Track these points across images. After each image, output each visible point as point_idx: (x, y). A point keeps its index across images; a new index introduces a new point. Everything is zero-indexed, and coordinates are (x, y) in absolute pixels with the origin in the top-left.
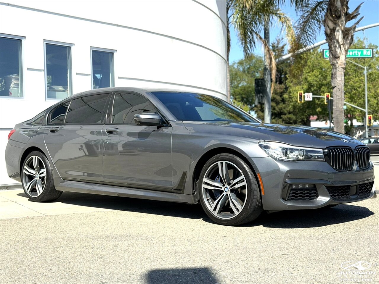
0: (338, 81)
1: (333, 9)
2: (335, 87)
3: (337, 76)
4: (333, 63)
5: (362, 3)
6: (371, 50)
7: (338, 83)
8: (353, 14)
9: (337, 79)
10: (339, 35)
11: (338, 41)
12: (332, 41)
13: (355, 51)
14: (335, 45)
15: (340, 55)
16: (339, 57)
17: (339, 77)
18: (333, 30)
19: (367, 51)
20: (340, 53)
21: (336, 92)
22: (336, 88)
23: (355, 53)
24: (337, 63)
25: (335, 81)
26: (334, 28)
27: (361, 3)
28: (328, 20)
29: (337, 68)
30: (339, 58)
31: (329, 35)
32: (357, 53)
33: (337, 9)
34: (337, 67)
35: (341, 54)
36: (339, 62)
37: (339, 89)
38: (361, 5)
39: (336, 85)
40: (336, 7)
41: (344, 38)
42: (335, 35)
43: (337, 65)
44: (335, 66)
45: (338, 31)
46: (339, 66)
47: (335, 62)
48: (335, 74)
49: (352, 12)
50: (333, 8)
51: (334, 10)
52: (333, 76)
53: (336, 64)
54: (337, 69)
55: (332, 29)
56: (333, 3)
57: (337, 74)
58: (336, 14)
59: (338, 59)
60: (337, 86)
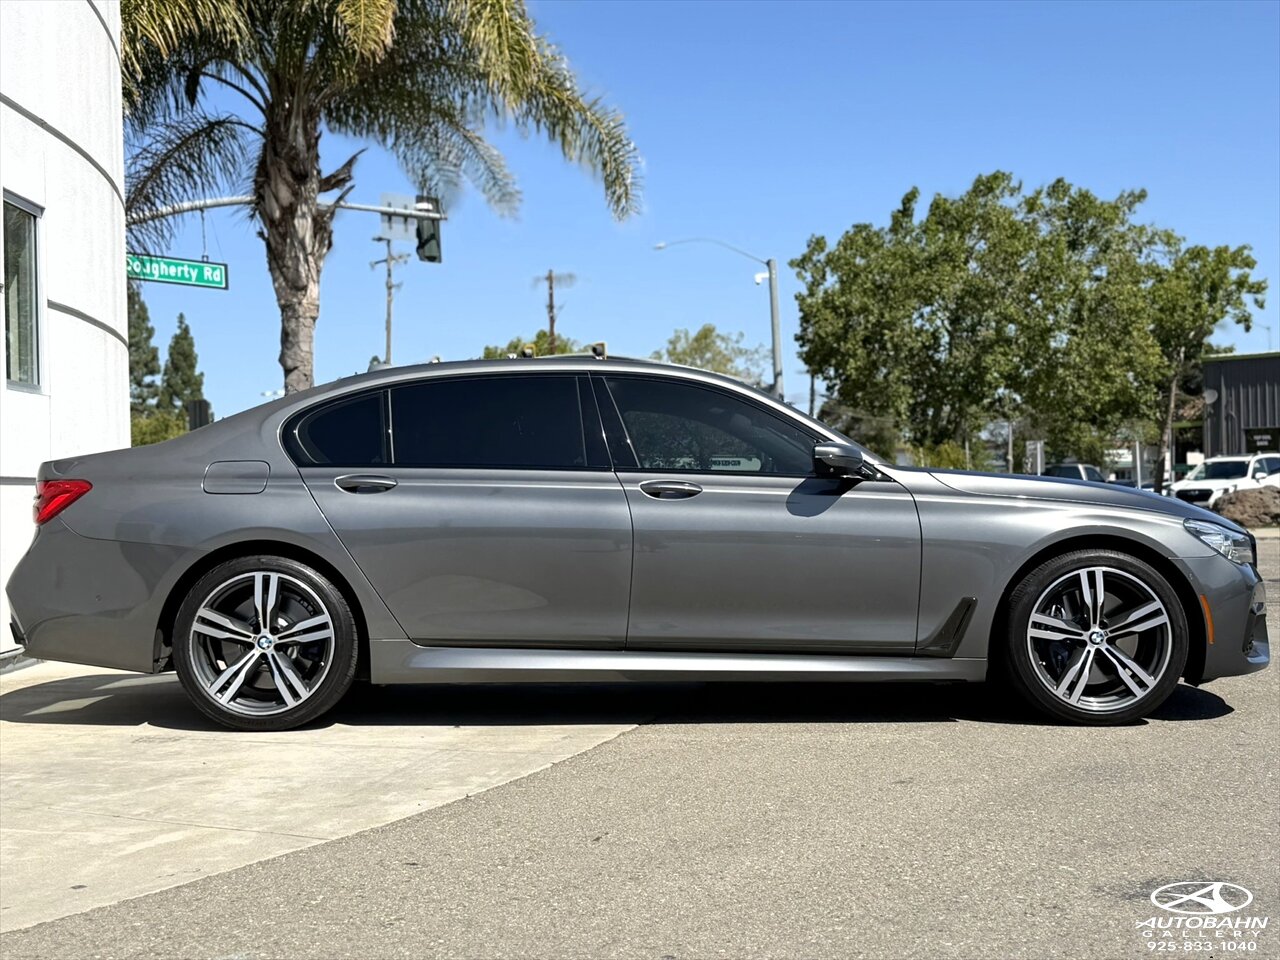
0: (303, 354)
1: (285, 151)
2: (296, 368)
3: (301, 339)
4: (289, 303)
5: (363, 151)
6: (223, 268)
7: (303, 358)
8: (338, 175)
9: (299, 347)
10: (304, 226)
11: (302, 243)
12: (285, 240)
13: (183, 265)
14: (296, 252)
15: (308, 281)
16: (305, 288)
17: (304, 342)
18: (289, 212)
19: (214, 269)
20: (307, 276)
21: (298, 384)
22: (296, 372)
23: (183, 272)
24: (300, 303)
25: (295, 353)
26: (291, 204)
27: (360, 149)
28: (279, 180)
29: (299, 316)
30: (306, 291)
31: (277, 223)
32: (189, 273)
33: (298, 155)
34: (301, 313)
35: (310, 280)
36: (304, 301)
37: (305, 375)
38: (359, 157)
39: (298, 364)
40: (294, 148)
41: (315, 235)
42: (294, 226)
43: (301, 311)
44: (295, 311)
45: (304, 216)
46: (304, 313)
47: (295, 300)
48: (296, 334)
49: (338, 171)
50: (283, 149)
51: (287, 154)
52: (291, 338)
53: (297, 306)
54: (301, 320)
55: (287, 208)
56: (284, 134)
57: (302, 334)
58: (295, 167)
59: (303, 292)
60: (301, 368)
